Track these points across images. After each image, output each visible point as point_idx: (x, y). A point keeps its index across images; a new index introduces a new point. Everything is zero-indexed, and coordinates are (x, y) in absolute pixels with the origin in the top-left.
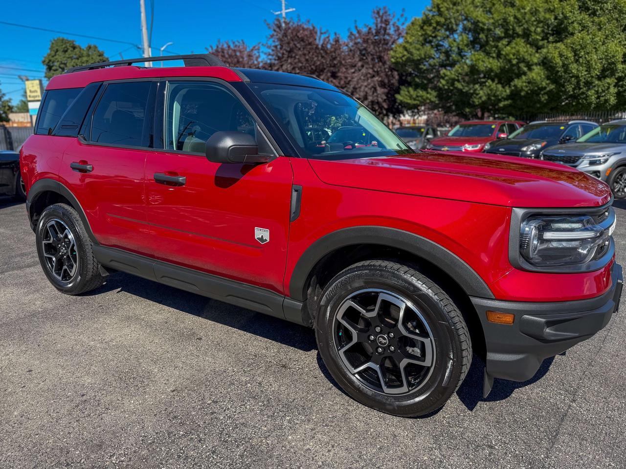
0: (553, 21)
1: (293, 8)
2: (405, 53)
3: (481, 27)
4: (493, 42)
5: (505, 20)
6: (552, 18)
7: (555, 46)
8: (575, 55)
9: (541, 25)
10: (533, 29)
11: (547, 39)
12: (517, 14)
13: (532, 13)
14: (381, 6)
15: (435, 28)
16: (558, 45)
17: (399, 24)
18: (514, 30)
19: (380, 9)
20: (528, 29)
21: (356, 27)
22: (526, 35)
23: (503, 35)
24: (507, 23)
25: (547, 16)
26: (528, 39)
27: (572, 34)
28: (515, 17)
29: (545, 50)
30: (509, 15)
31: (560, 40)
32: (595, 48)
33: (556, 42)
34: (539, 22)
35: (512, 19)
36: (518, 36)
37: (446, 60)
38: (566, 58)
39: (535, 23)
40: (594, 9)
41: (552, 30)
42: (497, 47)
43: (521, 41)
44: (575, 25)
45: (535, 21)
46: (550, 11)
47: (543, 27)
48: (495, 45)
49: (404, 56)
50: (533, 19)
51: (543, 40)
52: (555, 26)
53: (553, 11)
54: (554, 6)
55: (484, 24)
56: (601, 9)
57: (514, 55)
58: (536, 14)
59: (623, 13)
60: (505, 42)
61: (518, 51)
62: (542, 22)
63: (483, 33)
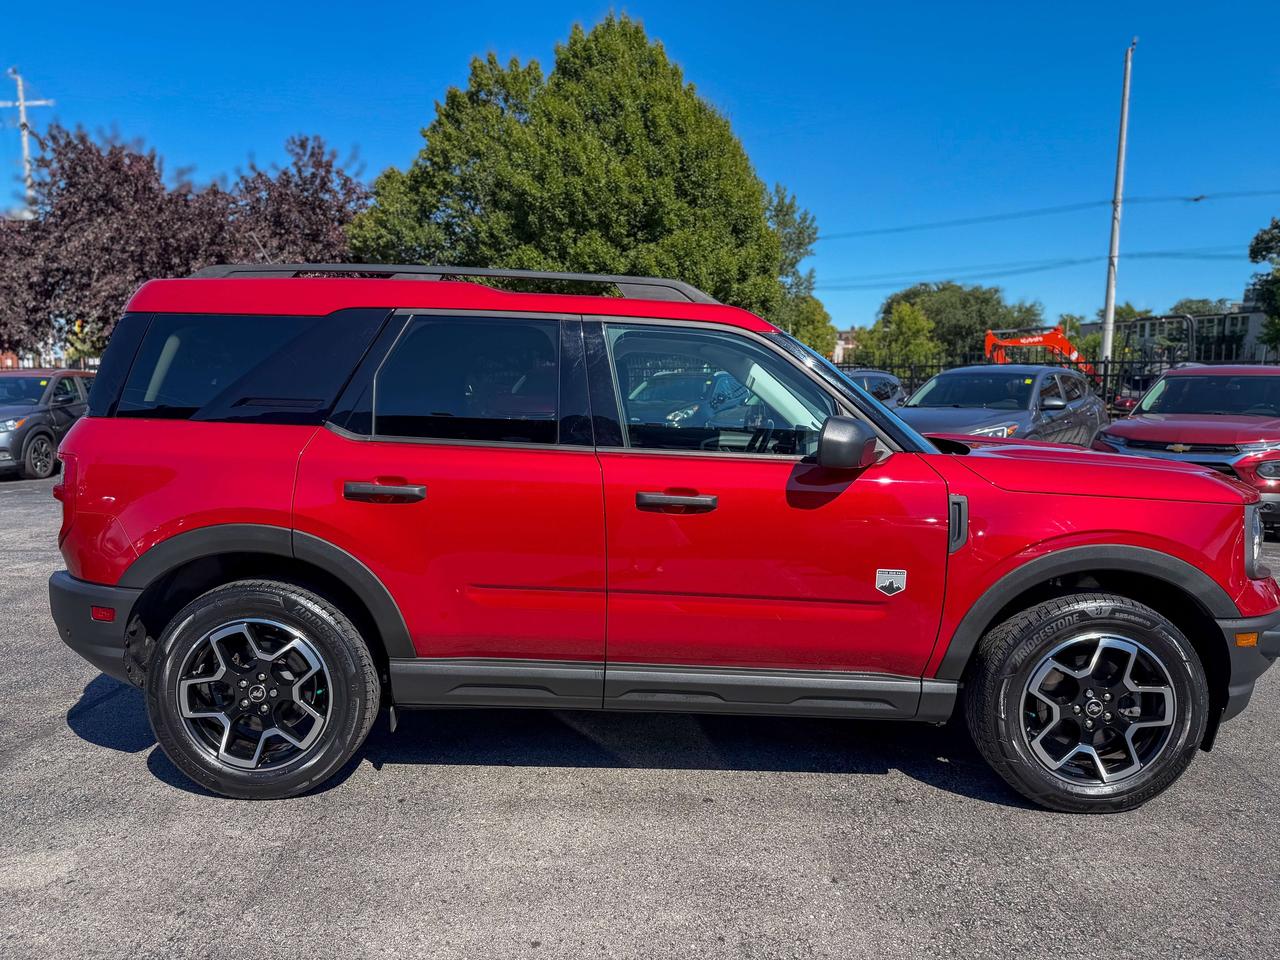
0: (642, 206)
1: (47, 98)
2: (383, 232)
3: (530, 202)
4: (552, 231)
5: (568, 195)
6: (641, 202)
7: (648, 248)
8: (680, 265)
9: (625, 211)
10: (614, 216)
11: (635, 235)
12: (587, 189)
13: (610, 190)
14: (309, 133)
15: (441, 193)
16: (652, 246)
17: (348, 173)
18: (584, 215)
19: (307, 139)
20: (606, 216)
21: (253, 168)
22: (604, 225)
23: (567, 220)
24: (573, 203)
25: (634, 198)
26: (608, 233)
27: (670, 231)
28: (585, 193)
29: (632, 253)
30: (575, 188)
31: (654, 239)
32: (703, 256)
33: (647, 241)
34: (624, 206)
35: (580, 194)
36: (592, 226)
37: (468, 255)
38: (668, 269)
39: (616, 207)
40: (694, 195)
41: (640, 222)
42: (558, 240)
43: (595, 233)
44: (672, 215)
45: (616, 204)
46: (636, 190)
47: (628, 215)
48: (555, 236)
49: (379, 237)
50: (613, 200)
51: (628, 236)
52: (644, 216)
53: (640, 191)
54: (641, 183)
55: (535, 199)
56: (703, 196)
57: (589, 257)
58: (616, 192)
59: (731, 207)
60: (571, 232)
61: (595, 251)
62: (627, 207)
63: (533, 214)
